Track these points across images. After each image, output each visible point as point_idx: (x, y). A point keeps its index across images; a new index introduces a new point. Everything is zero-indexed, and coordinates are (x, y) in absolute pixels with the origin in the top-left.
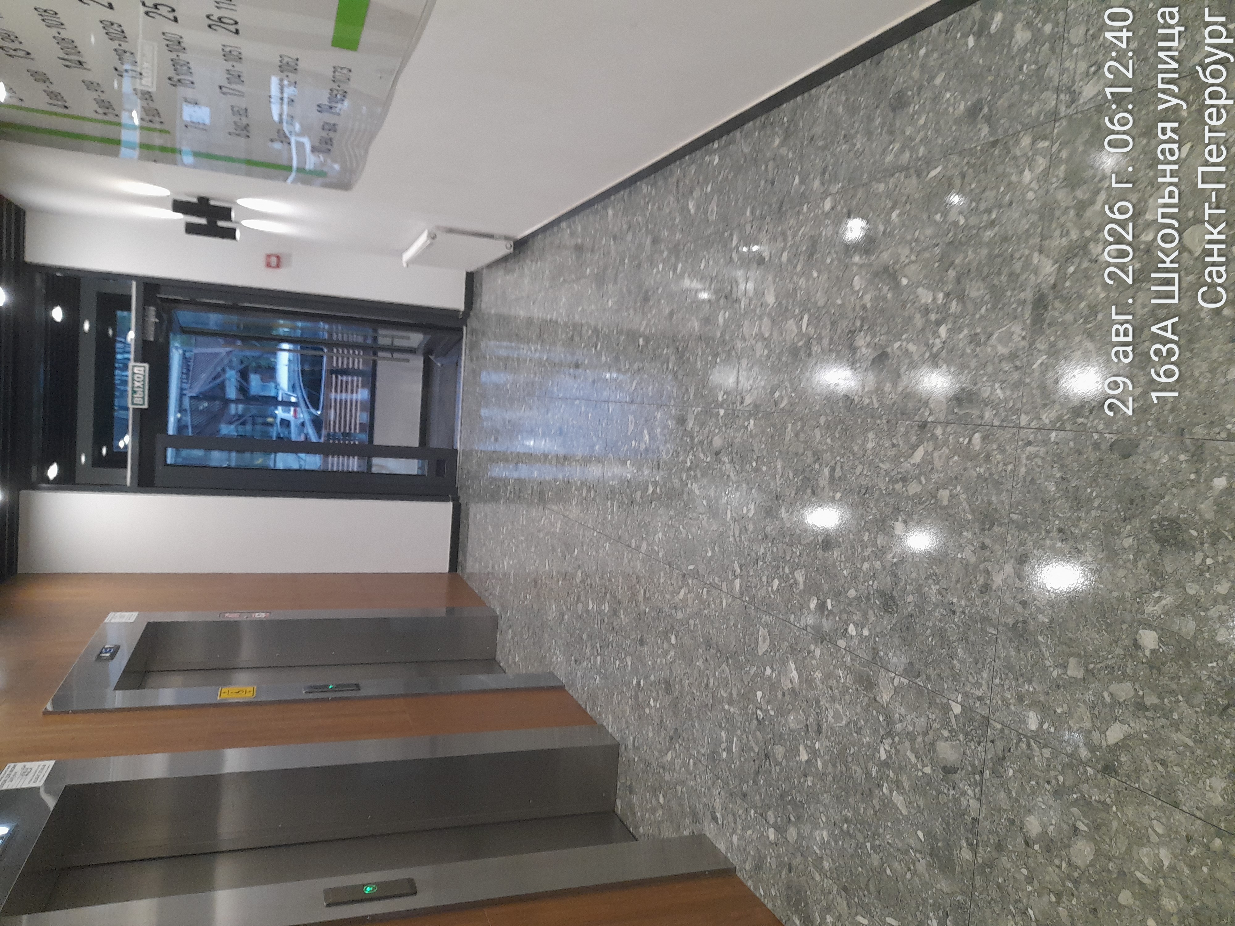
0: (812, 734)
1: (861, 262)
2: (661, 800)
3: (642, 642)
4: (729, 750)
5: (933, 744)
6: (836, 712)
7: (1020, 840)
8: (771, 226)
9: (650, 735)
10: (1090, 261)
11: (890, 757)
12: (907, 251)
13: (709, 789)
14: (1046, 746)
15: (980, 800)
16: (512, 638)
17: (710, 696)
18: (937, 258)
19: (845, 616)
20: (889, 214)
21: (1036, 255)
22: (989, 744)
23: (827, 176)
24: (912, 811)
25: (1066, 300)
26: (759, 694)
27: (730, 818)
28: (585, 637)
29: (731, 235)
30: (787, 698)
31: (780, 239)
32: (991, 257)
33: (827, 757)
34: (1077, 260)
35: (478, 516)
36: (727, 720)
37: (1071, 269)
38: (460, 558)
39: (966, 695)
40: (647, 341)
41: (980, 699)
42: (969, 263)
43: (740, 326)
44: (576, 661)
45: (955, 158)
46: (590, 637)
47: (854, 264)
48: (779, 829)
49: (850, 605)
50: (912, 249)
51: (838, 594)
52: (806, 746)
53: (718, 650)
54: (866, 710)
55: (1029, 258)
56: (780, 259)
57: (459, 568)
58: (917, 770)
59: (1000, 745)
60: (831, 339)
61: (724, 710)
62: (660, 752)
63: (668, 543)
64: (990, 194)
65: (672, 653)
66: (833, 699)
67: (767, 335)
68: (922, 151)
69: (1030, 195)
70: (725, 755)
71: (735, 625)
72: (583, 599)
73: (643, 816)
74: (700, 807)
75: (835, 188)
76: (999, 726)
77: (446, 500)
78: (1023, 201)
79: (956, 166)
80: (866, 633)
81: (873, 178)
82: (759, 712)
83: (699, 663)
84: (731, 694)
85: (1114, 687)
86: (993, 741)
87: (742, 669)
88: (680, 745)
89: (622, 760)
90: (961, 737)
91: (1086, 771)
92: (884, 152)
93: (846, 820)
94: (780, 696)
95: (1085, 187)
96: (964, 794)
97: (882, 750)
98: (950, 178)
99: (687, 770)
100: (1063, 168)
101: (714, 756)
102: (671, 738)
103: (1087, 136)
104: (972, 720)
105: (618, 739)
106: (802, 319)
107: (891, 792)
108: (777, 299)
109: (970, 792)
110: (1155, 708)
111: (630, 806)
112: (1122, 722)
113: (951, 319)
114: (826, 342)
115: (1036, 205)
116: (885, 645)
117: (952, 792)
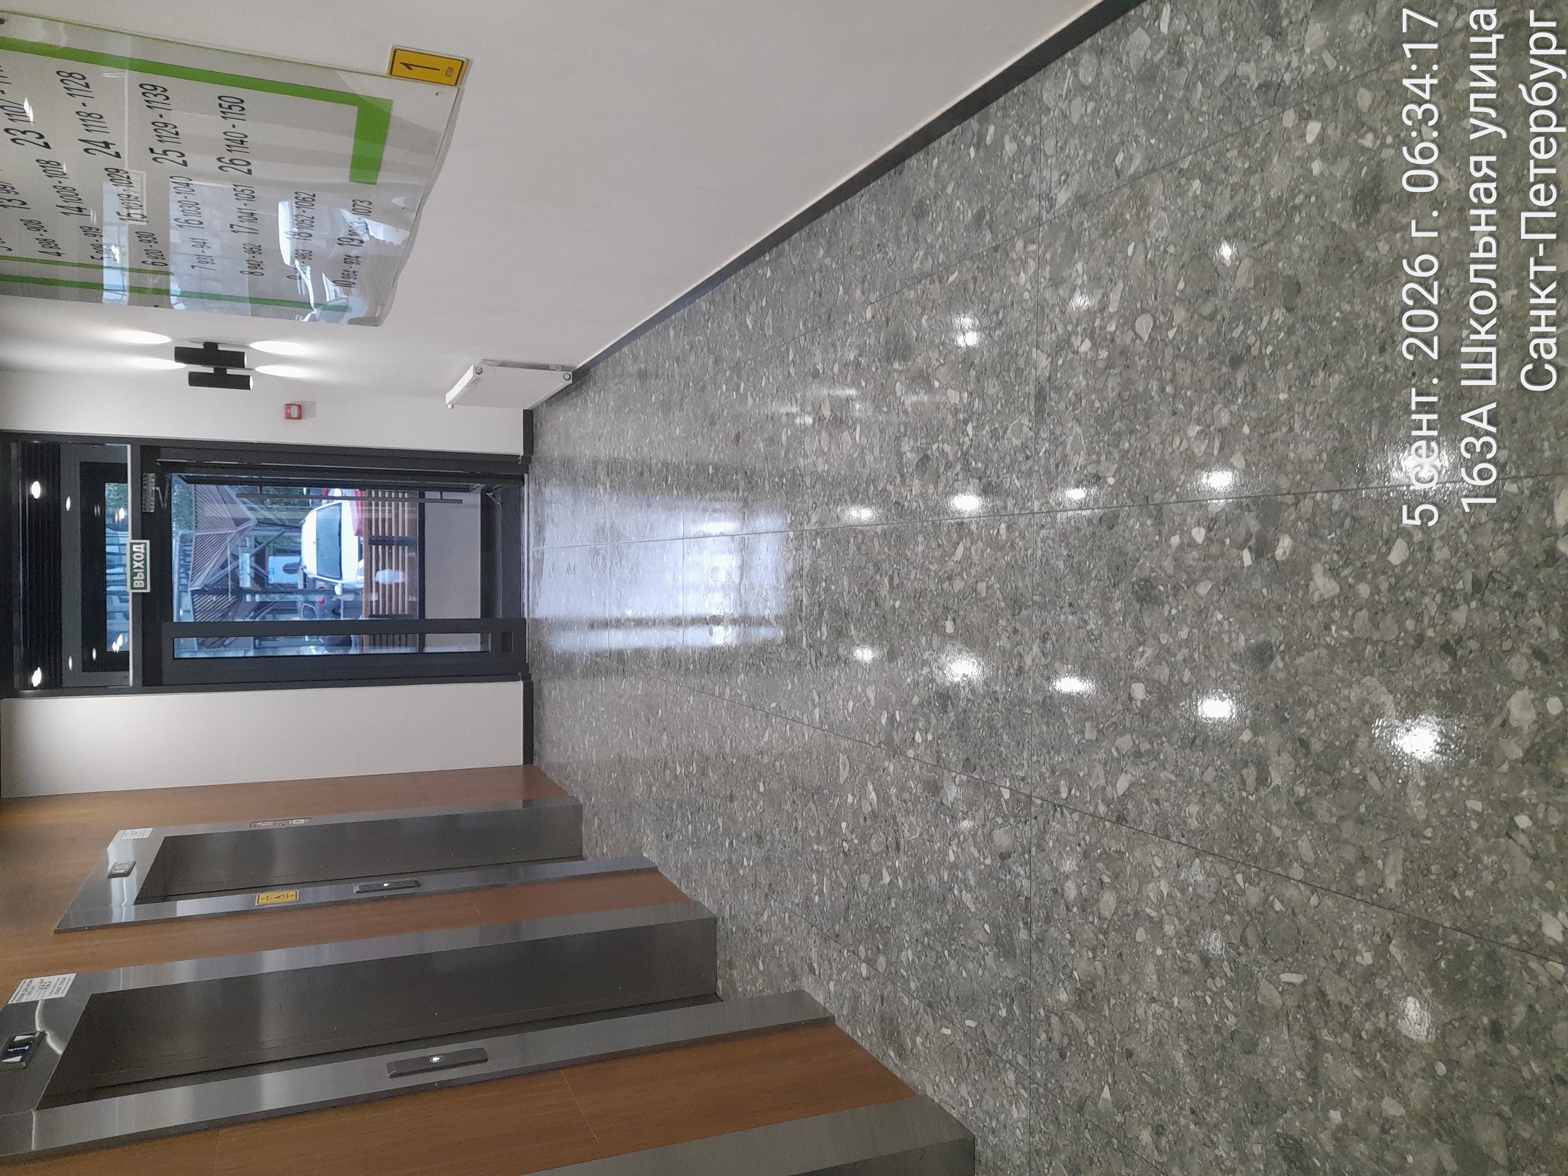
0: (892, 853)
1: (900, 368)
2: (761, 967)
3: (732, 798)
4: (820, 893)
5: (990, 834)
6: (911, 825)
7: (1063, 907)
8: (822, 337)
9: (746, 898)
10: (1073, 353)
11: (957, 857)
12: (936, 355)
13: (805, 940)
14: (1075, 810)
15: (1029, 878)
16: (599, 827)
17: (800, 839)
18: (960, 360)
19: (911, 725)
20: (920, 320)
21: (1034, 350)
22: (1034, 821)
23: (866, 285)
24: (979, 906)
25: (1058, 390)
26: (844, 825)
27: (826, 965)
28: (675, 806)
29: (788, 349)
30: (869, 821)
31: (831, 350)
32: (1001, 355)
33: (906, 874)
34: (1064, 353)
35: (553, 693)
36: (817, 861)
37: (1060, 362)
38: (536, 746)
39: (1012, 778)
40: (716, 469)
41: (1023, 779)
42: (986, 362)
43: (801, 443)
44: (667, 837)
45: (968, 263)
46: (680, 805)
47: (895, 370)
48: (871, 962)
49: (914, 712)
50: (940, 354)
51: (904, 703)
52: (887, 868)
53: (804, 789)
54: (935, 815)
55: (1029, 354)
56: (832, 370)
57: (536, 758)
58: (980, 863)
59: (1041, 818)
60: (881, 447)
61: (813, 850)
62: (756, 914)
63: (750, 683)
64: (996, 296)
65: (761, 803)
66: (907, 812)
67: (826, 450)
68: (941, 257)
69: (1026, 295)
70: (817, 898)
71: (818, 758)
72: (670, 764)
73: (745, 990)
74: (797, 962)
75: (873, 298)
76: (1039, 802)
77: (515, 679)
78: (1022, 300)
79: (968, 271)
80: (930, 737)
81: (904, 286)
82: (845, 844)
83: (788, 807)
84: (819, 832)
85: (1119, 741)
86: (1036, 818)
87: (827, 801)
88: (776, 900)
89: (721, 934)
90: (1012, 820)
91: (1104, 826)
92: (911, 261)
93: (927, 934)
94: (862, 821)
95: (1065, 285)
96: (1018, 875)
97: (951, 852)
98: (965, 283)
99: (783, 926)
100: (1048, 268)
101: (807, 904)
102: (766, 896)
103: (1063, 239)
104: (1018, 801)
105: (715, 911)
106: (855, 429)
107: (961, 892)
108: (832, 411)
109: (1022, 872)
110: (1148, 752)
111: (731, 982)
112: (1126, 772)
113: (975, 416)
114: (877, 450)
115: (1031, 304)
116: (946, 745)
117: (1008, 877)
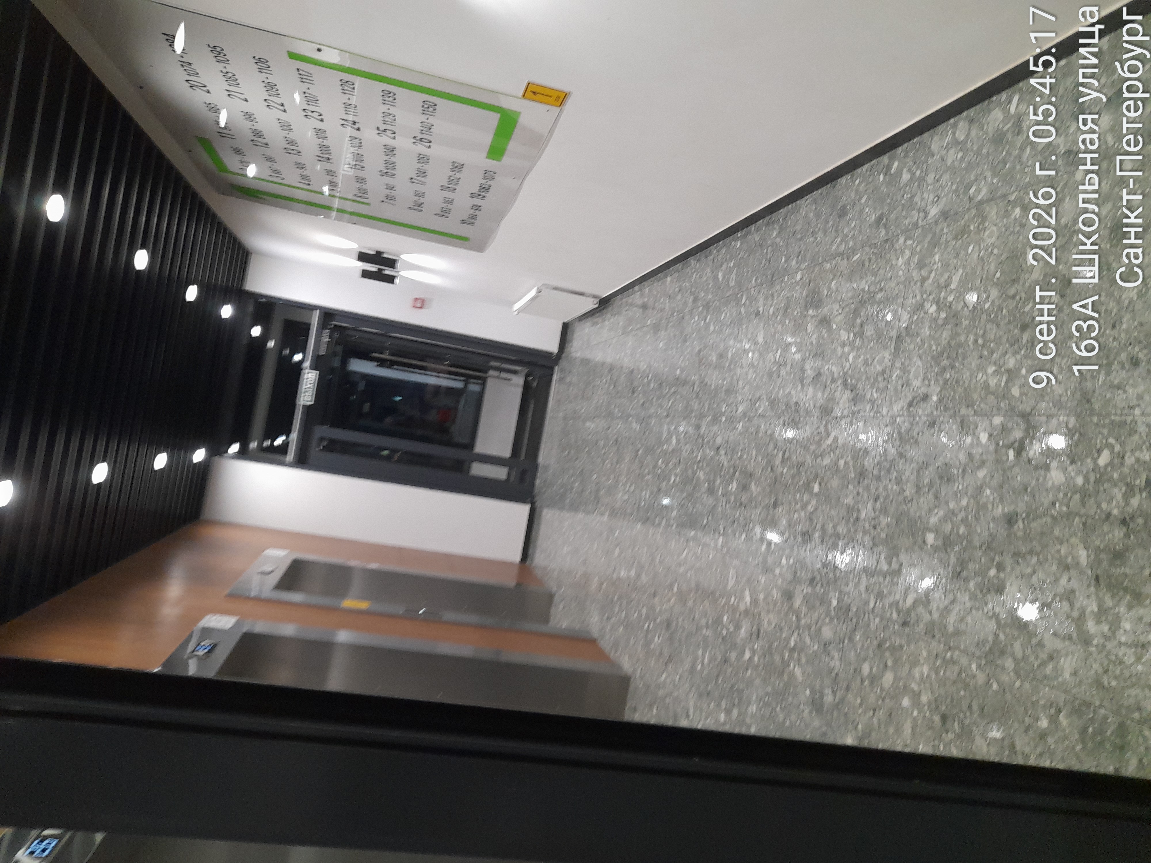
1: (813, 314)
5: (820, 629)
6: (769, 620)
7: (859, 680)
8: (766, 290)
10: (924, 312)
11: (796, 644)
14: (877, 616)
15: (841, 660)
18: (852, 312)
20: (831, 283)
21: (900, 309)
22: (849, 622)
23: (800, 257)
24: (805, 678)
25: (911, 336)
26: (726, 617)
31: (770, 299)
34: (918, 312)
37: (915, 318)
39: (841, 593)
41: (847, 593)
43: (740, 358)
45: (867, 249)
47: (809, 315)
50: (840, 305)
54: (786, 614)
58: (810, 649)
60: (793, 364)
64: (882, 272)
66: (769, 611)
67: (756, 364)
68: (851, 244)
69: (901, 273)
71: (717, 570)
75: (804, 266)
76: (855, 609)
77: (525, 502)
78: (897, 276)
79: (867, 254)
80: (791, 561)
81: (824, 260)
82: (724, 631)
86: (851, 620)
90: (835, 621)
91: (894, 627)
92: (831, 244)
95: (926, 269)
96: (833, 658)
97: (793, 639)
98: (863, 262)
100: (917, 256)
103: (930, 238)
104: (842, 608)
106: (778, 351)
107: (794, 668)
108: (764, 339)
109: (836, 656)
113: (855, 350)
114: (788, 367)
115: (903, 279)
116: (801, 567)
117: (827, 659)
